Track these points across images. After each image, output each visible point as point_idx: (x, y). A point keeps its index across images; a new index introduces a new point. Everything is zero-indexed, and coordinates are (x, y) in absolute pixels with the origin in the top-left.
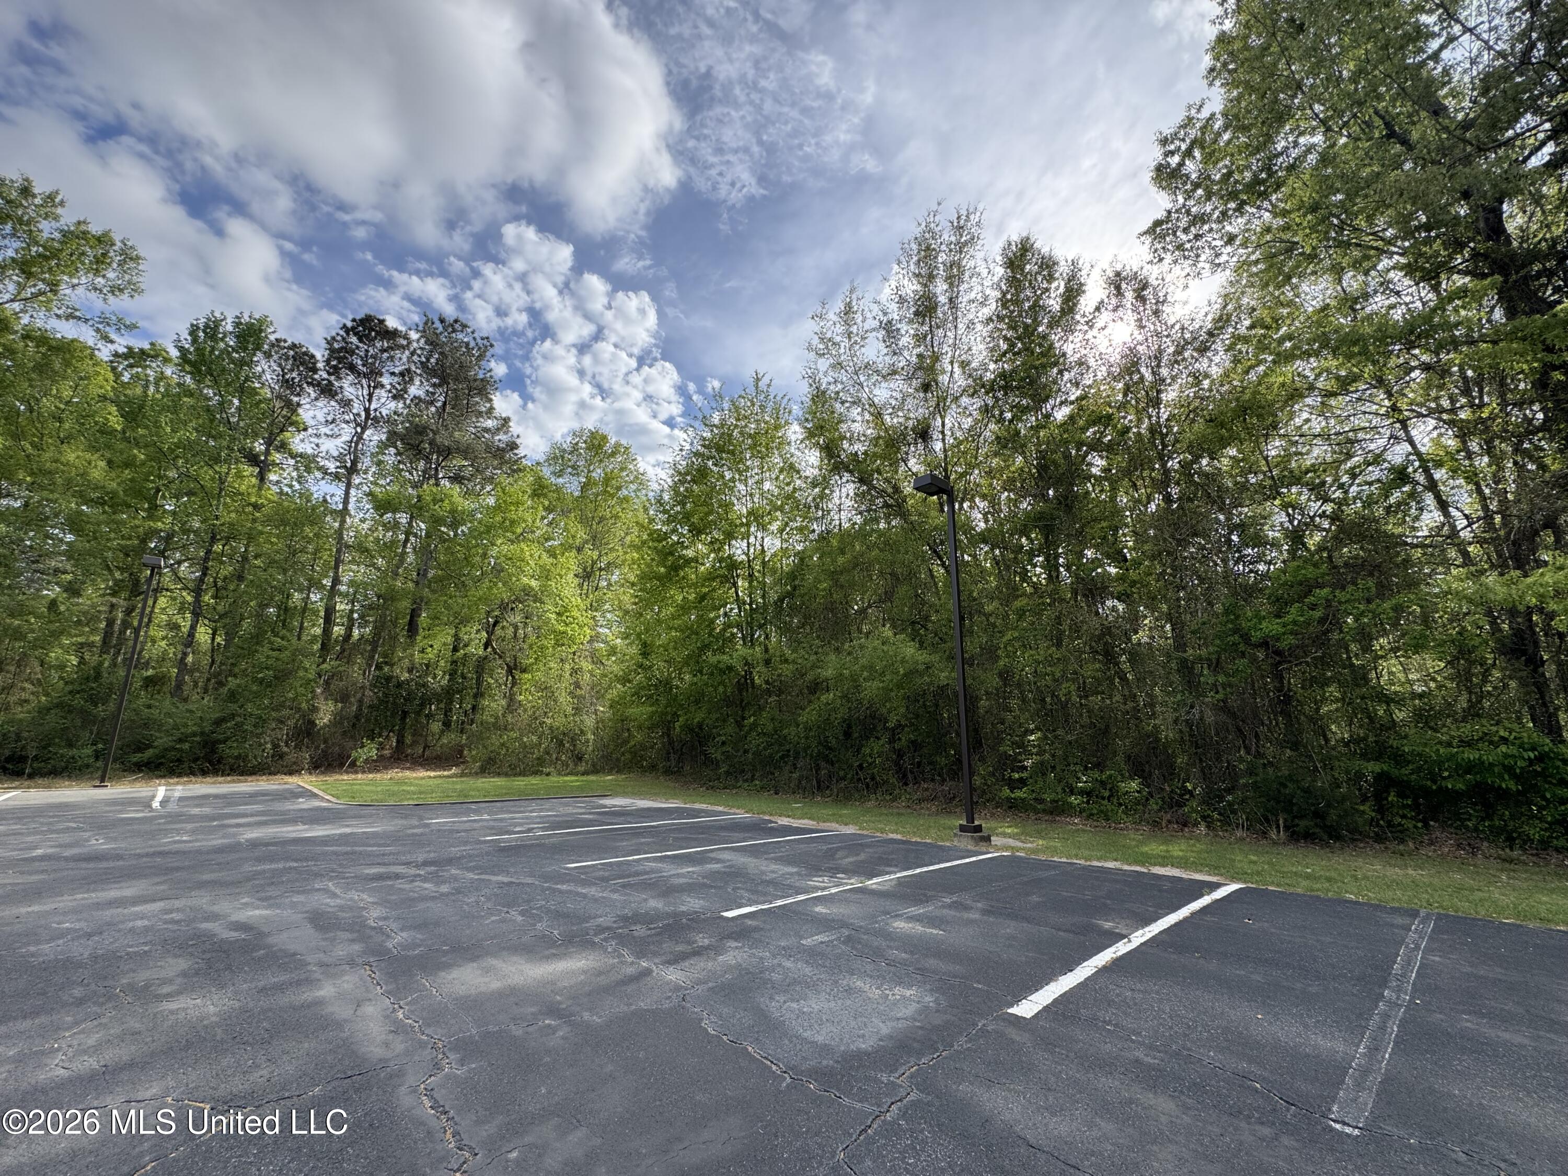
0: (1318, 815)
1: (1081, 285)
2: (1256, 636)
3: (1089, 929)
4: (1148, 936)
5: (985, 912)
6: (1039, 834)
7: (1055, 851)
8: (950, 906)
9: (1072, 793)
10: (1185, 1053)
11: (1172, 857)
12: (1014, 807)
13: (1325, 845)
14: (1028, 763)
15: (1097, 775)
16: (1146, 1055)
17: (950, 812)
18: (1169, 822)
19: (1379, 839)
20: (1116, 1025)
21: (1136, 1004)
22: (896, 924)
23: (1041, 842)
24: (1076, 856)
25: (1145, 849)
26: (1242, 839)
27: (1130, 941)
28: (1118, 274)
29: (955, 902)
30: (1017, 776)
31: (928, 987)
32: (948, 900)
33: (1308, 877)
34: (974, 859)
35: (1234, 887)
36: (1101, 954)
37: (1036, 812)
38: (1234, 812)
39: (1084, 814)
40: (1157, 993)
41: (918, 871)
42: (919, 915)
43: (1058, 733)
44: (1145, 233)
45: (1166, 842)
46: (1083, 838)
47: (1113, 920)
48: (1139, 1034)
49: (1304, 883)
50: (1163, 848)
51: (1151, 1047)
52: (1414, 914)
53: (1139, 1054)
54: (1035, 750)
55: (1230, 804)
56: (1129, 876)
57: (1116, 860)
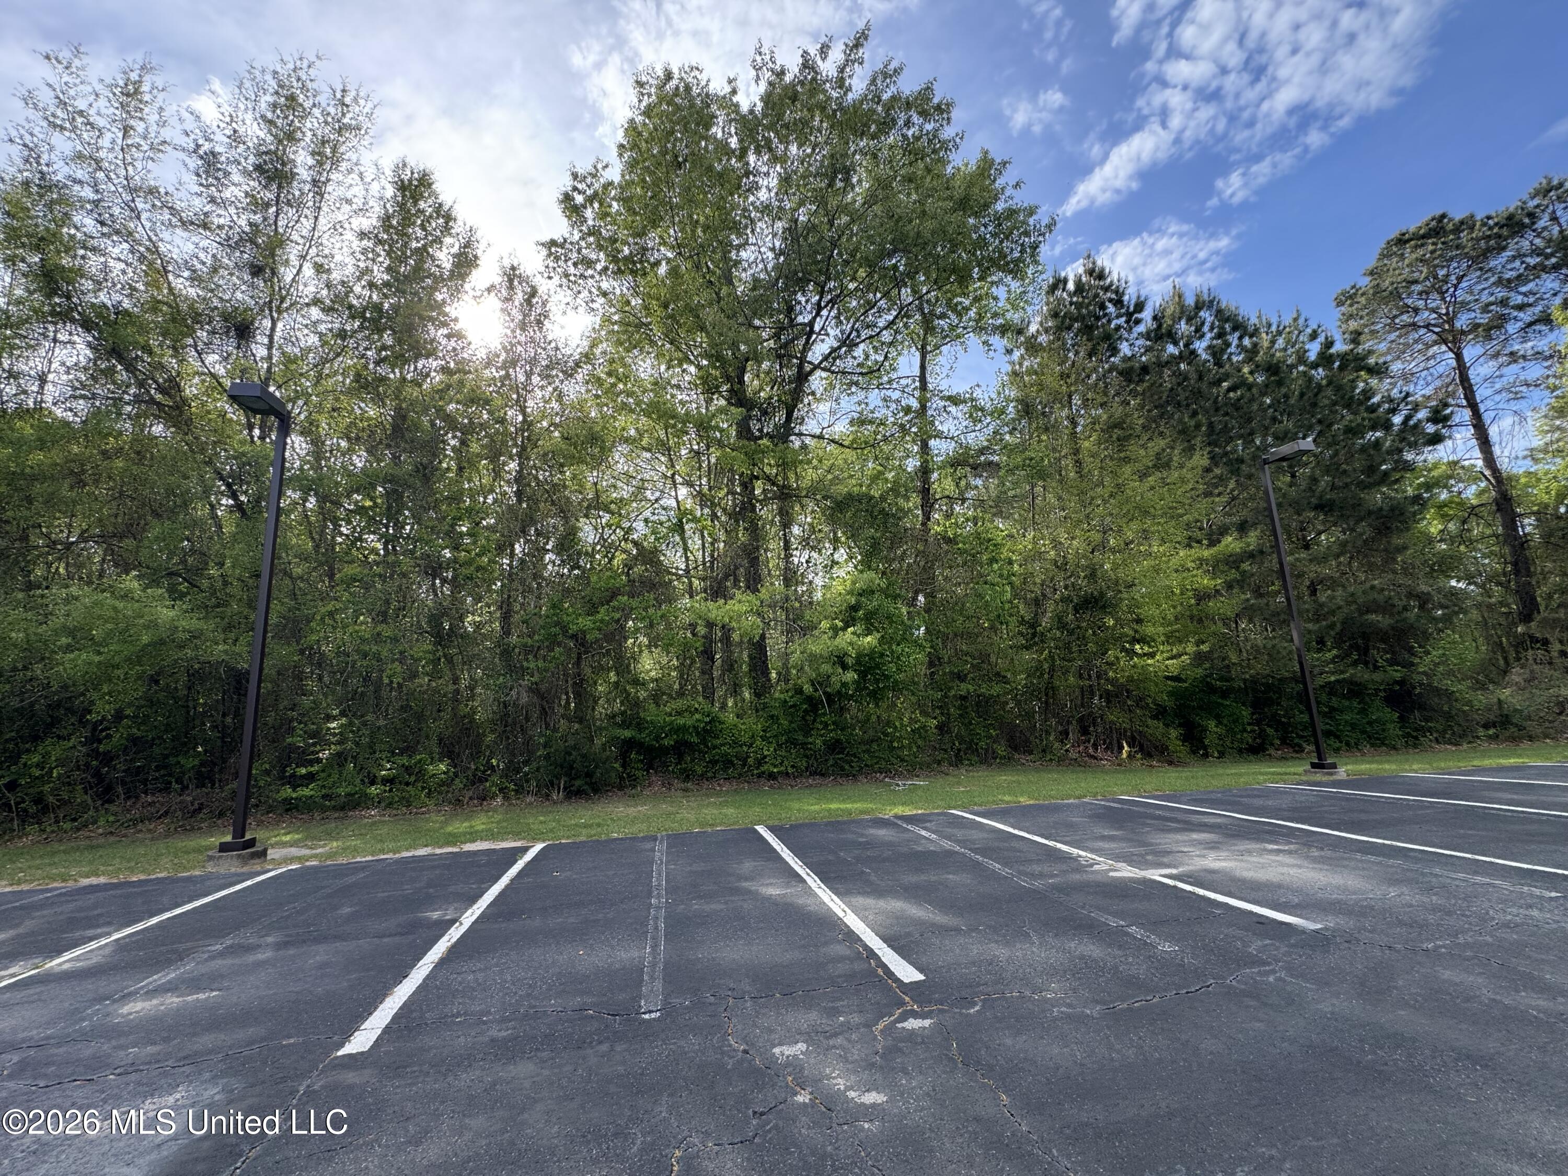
0: (589, 775)
1: (476, 257)
2: (573, 628)
3: (414, 926)
4: (478, 913)
5: (279, 946)
6: (330, 836)
7: (356, 851)
8: (221, 954)
9: (373, 783)
10: (532, 1011)
11: (476, 832)
12: (291, 808)
13: (588, 798)
14: (324, 755)
15: (405, 761)
16: (500, 1031)
17: (192, 829)
18: (471, 798)
19: (621, 788)
20: (465, 1014)
21: (479, 984)
22: (125, 1010)
23: (335, 844)
24: (382, 851)
25: (450, 829)
26: (531, 804)
27: (461, 924)
28: (513, 268)
29: (231, 946)
30: (303, 771)
31: (207, 1075)
32: (219, 947)
33: (586, 826)
34: (249, 883)
35: (539, 847)
36: (436, 947)
37: (324, 809)
38: (527, 781)
39: (383, 805)
40: (497, 965)
41: (155, 920)
42: (169, 982)
43: (368, 718)
44: (543, 244)
45: (469, 818)
46: (384, 830)
47: (440, 909)
48: (488, 1013)
49: (584, 831)
50: (466, 824)
51: (504, 1020)
52: (655, 839)
53: (494, 1033)
54: (334, 740)
55: (526, 774)
56: (446, 859)
57: (426, 846)
